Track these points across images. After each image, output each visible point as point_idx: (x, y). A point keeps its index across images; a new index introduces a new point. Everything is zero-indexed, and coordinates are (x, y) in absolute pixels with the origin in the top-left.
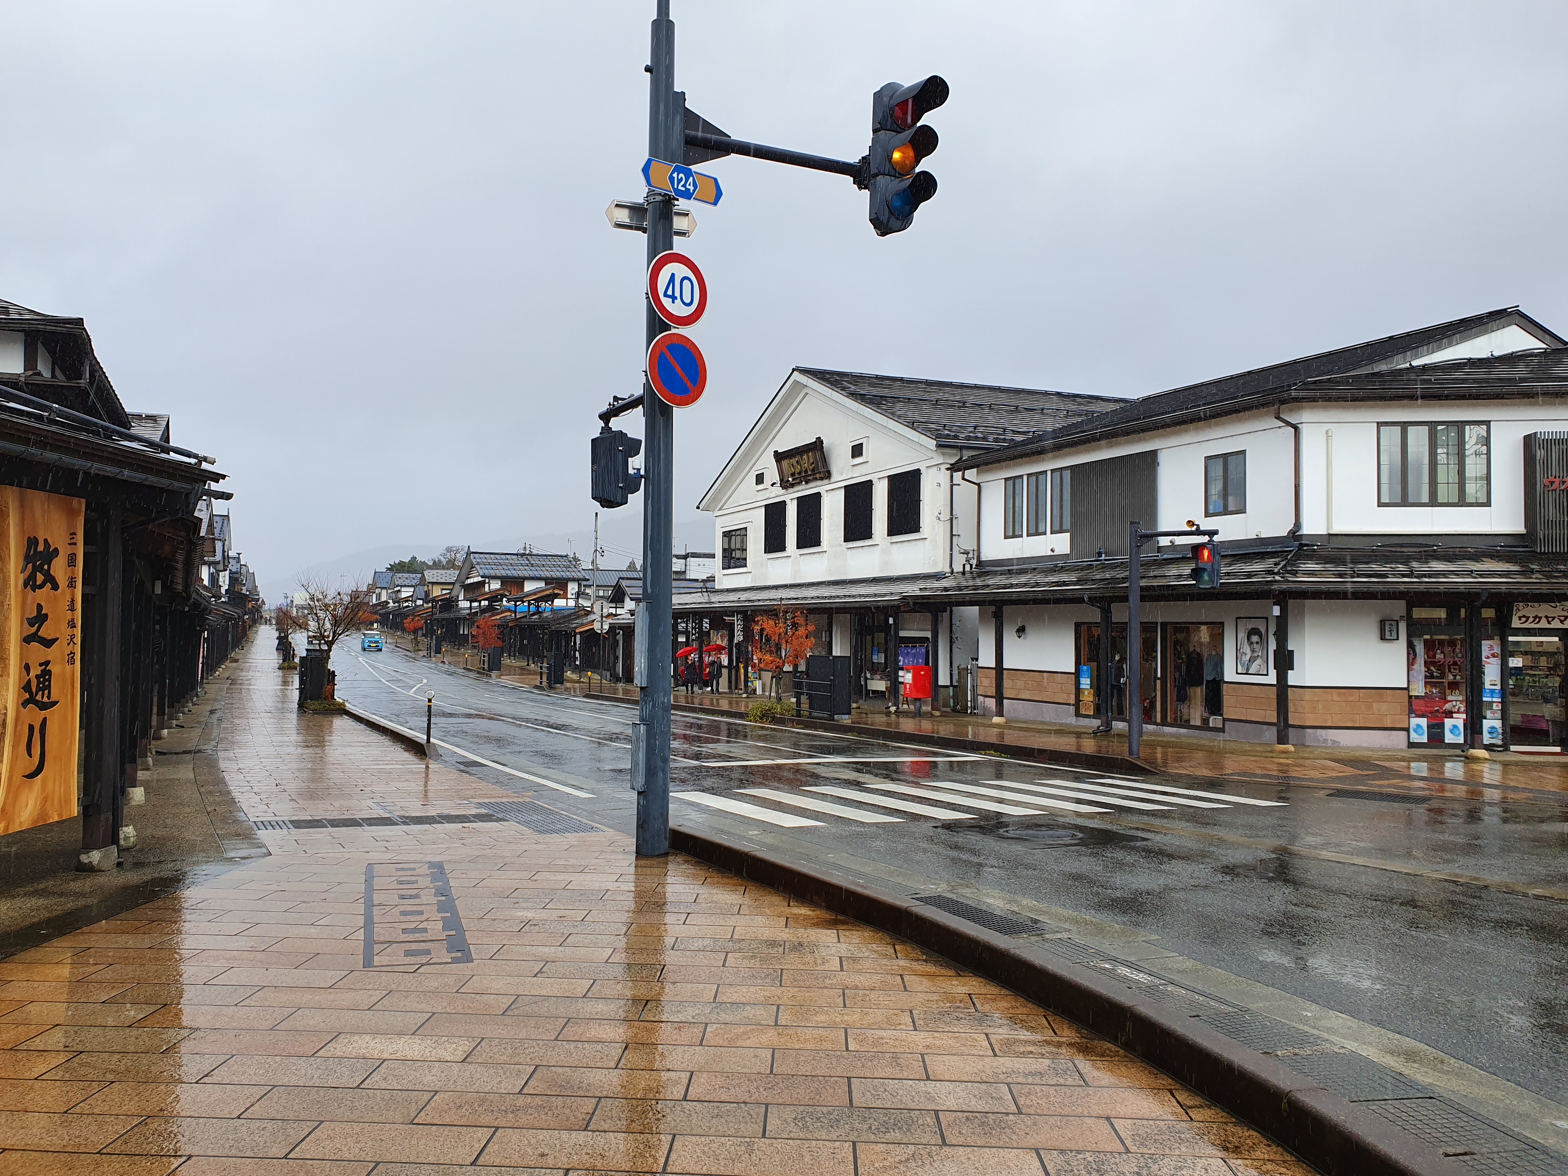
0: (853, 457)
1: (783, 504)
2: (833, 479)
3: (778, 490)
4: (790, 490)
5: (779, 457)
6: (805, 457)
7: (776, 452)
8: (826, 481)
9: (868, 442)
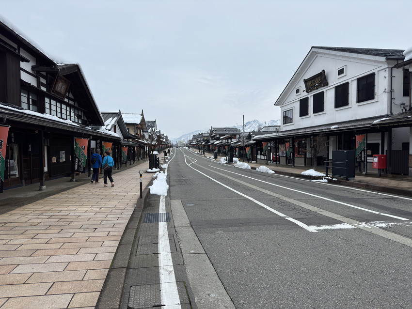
0: (339, 75)
1: (307, 98)
2: (329, 85)
3: (305, 93)
4: (310, 93)
5: (306, 81)
6: (317, 79)
7: (305, 80)
8: (326, 87)
9: (346, 68)
